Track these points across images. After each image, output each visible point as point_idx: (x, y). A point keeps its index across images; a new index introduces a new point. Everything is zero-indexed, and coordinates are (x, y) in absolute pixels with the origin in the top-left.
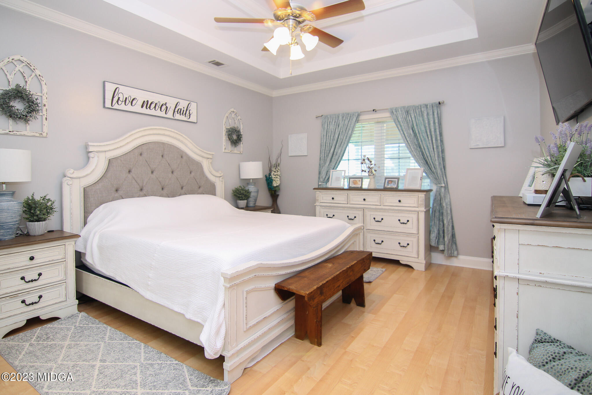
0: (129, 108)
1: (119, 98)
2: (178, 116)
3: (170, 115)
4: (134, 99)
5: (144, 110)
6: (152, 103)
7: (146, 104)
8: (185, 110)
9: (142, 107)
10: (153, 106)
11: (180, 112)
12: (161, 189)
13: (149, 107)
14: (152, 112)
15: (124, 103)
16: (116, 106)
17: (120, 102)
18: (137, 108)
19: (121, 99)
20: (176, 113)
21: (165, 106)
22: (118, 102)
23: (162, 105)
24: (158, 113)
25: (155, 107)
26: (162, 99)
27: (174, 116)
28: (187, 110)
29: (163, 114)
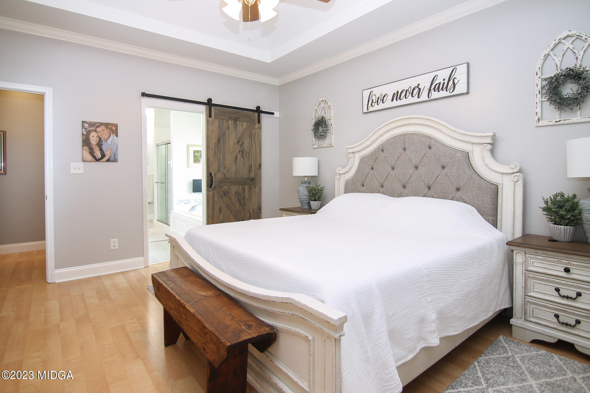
0: (381, 106)
1: (373, 100)
2: (435, 95)
3: (424, 96)
4: (384, 96)
5: (396, 103)
6: (402, 92)
7: (397, 96)
8: (446, 81)
9: (392, 100)
10: (403, 94)
11: (438, 88)
12: (403, 188)
13: (399, 98)
14: (404, 101)
15: (376, 103)
16: (371, 109)
17: (373, 104)
18: (388, 103)
19: (374, 101)
20: (432, 91)
21: (417, 89)
22: (372, 104)
23: (414, 89)
24: (410, 100)
25: (405, 95)
26: (412, 83)
27: (430, 97)
28: (449, 80)
29: (415, 99)
